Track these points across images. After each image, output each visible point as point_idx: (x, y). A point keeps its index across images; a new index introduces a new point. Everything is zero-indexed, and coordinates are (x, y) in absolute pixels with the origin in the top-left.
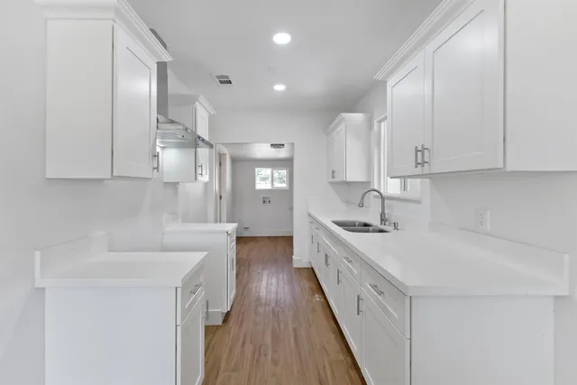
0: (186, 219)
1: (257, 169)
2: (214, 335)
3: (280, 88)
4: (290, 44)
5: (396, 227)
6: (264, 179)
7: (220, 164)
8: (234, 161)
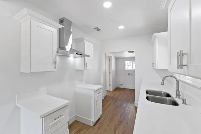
0: (88, 82)
1: (126, 62)
2: (88, 130)
3: (121, 27)
4: (112, 6)
5: (184, 102)
6: (129, 65)
7: (110, 60)
8: (117, 59)
